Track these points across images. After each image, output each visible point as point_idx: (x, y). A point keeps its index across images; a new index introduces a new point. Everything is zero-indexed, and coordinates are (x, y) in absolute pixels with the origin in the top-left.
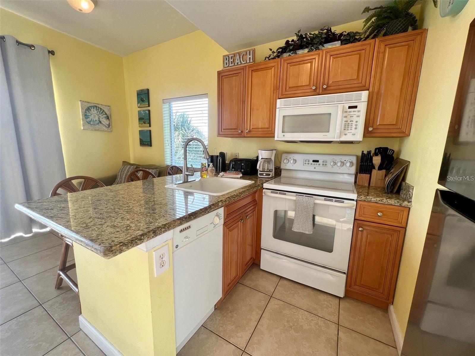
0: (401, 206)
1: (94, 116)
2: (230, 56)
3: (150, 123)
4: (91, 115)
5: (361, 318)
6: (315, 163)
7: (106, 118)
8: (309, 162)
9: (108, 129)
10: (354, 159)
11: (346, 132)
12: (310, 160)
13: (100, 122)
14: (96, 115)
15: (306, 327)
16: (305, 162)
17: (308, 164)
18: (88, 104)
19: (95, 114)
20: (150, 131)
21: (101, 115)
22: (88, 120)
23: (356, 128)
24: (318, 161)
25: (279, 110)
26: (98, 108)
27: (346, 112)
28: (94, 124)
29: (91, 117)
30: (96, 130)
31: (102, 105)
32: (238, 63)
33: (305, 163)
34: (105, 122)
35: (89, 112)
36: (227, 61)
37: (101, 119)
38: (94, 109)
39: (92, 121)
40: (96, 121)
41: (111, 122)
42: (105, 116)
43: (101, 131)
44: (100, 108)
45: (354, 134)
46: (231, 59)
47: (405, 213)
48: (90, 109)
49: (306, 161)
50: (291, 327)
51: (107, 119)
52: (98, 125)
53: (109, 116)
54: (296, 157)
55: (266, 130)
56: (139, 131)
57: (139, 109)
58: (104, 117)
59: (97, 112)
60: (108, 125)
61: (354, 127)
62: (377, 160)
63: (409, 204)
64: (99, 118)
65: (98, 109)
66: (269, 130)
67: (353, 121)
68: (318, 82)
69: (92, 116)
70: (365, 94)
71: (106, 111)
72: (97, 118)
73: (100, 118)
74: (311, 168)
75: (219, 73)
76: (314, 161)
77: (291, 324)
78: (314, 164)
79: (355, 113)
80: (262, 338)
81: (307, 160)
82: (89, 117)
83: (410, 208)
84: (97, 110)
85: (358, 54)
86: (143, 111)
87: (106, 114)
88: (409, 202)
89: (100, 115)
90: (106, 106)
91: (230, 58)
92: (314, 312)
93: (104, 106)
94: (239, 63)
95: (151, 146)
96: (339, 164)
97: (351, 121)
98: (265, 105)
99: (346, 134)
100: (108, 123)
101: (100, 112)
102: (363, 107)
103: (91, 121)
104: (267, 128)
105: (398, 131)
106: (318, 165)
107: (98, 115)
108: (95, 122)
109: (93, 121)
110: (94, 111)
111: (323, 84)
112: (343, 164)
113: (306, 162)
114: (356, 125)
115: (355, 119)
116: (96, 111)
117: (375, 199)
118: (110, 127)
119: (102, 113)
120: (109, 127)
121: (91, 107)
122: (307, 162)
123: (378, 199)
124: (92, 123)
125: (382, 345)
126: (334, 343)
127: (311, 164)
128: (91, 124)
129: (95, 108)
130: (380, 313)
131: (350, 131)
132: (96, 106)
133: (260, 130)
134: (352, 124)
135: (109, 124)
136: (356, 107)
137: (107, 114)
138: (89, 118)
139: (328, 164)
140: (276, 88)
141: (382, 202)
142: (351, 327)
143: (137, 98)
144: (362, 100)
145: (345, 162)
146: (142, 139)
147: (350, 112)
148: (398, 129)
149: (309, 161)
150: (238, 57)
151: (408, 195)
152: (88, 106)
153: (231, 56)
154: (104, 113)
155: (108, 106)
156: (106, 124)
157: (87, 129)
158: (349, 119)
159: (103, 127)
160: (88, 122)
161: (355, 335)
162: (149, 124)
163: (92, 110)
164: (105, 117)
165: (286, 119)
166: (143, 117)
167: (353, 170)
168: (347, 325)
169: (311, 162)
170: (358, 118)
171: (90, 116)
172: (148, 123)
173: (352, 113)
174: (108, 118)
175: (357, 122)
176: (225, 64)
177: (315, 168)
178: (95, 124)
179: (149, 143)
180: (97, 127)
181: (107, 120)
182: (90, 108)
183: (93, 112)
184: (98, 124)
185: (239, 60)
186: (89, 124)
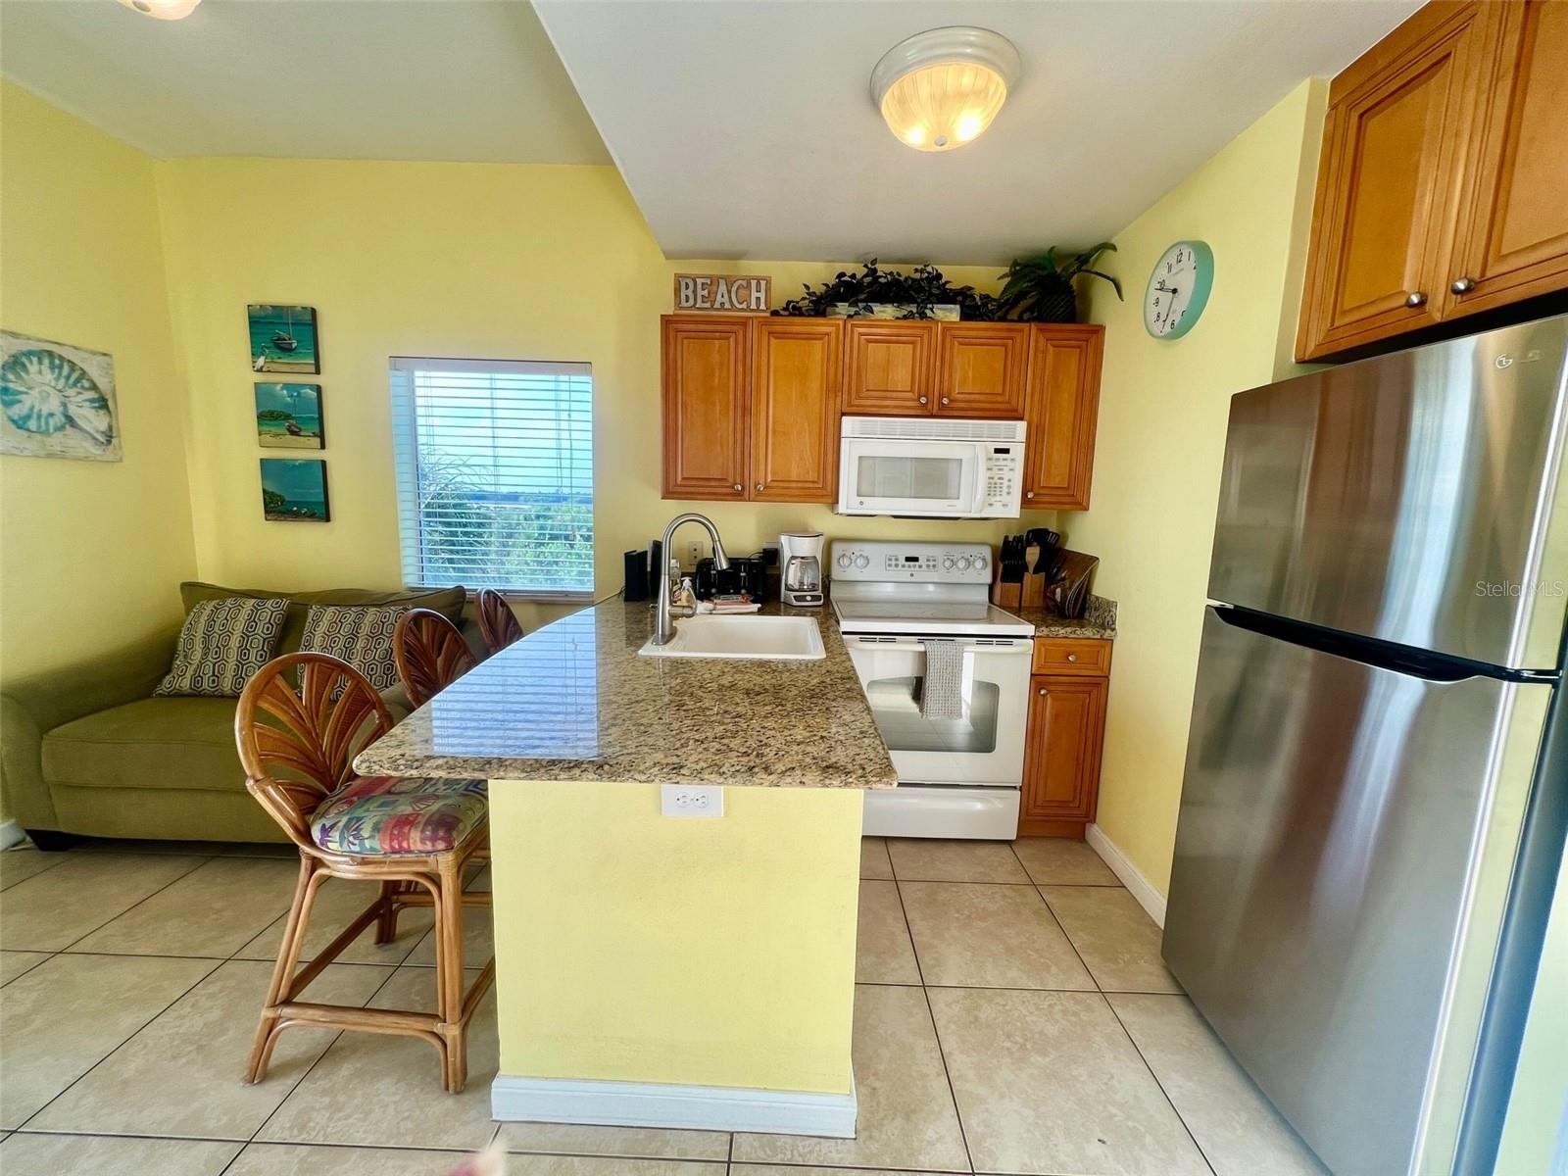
0: (1102, 639)
1: (40, 392)
2: (699, 281)
3: (321, 435)
4: (30, 388)
5: (1059, 863)
6: (912, 563)
7: (97, 405)
8: (898, 562)
9: (104, 450)
10: (987, 553)
11: (992, 500)
12: (900, 557)
13: (70, 420)
14: (52, 392)
15: (991, 907)
16: (888, 562)
17: (897, 565)
18: (11, 340)
19: (47, 389)
20: (324, 463)
21: (75, 390)
22: (17, 411)
23: (1009, 493)
24: (916, 559)
25: (850, 442)
26: (57, 362)
27: (990, 459)
28: (43, 427)
29: (28, 401)
30: (50, 456)
31: (75, 348)
32: (722, 304)
33: (890, 565)
34: (93, 420)
35: (18, 376)
36: (690, 292)
37: (73, 410)
38: (40, 362)
39: (35, 416)
40: (51, 415)
41: (117, 419)
42: (92, 395)
43: (76, 459)
44: (69, 361)
45: (1005, 505)
46: (703, 289)
47: (1108, 650)
48: (24, 366)
49: (890, 560)
50: (969, 917)
51: (100, 408)
52: (59, 434)
53: (109, 397)
54: (868, 549)
55: (811, 485)
56: (261, 460)
57: (260, 378)
58: (86, 400)
59: (57, 379)
60: (103, 433)
61: (1005, 490)
62: (1033, 554)
63: (1113, 633)
64: (65, 405)
65: (61, 367)
66: (816, 486)
67: (1002, 479)
68: (931, 390)
69: (35, 393)
70: (1021, 427)
71: (94, 373)
72: (54, 404)
73: (69, 405)
74: (904, 574)
75: (667, 321)
76: (908, 559)
77: (966, 912)
78: (909, 567)
79: (1005, 463)
80: (937, 952)
81: (893, 558)
82: (19, 397)
83: (1112, 640)
84: (57, 371)
85: (1002, 345)
86: (286, 386)
87: (94, 387)
88: (1113, 630)
89: (71, 392)
90: (94, 353)
91: (699, 286)
92: (986, 880)
93: (86, 351)
94: (727, 306)
95: (327, 518)
96: (961, 564)
97: (1000, 478)
98: (806, 424)
99: (991, 505)
100: (104, 427)
101: (68, 378)
102: (1018, 452)
103: (28, 417)
104: (813, 482)
105: (1070, 500)
106: (917, 568)
107: (60, 391)
108: (47, 423)
109: (39, 417)
110: (40, 375)
111: (941, 397)
112: (969, 564)
113: (891, 562)
114: (1009, 487)
115: (1006, 474)
116: (49, 371)
117: (1063, 631)
118: (113, 441)
119: (77, 381)
120: (109, 442)
121: (29, 354)
122: (894, 562)
123: (1069, 630)
124: (32, 424)
125: (1107, 890)
126: (1046, 913)
127: (903, 566)
128: (28, 430)
129: (46, 361)
130: (1076, 846)
131: (998, 498)
132: (50, 354)
133: (794, 485)
134: (1001, 484)
135: (110, 428)
136: (1007, 451)
137: (100, 386)
138: (20, 401)
139: (939, 564)
140: (832, 388)
141: (1075, 636)
142: (1052, 882)
143: (251, 333)
144: (1018, 439)
145: (972, 559)
146: (278, 492)
147: (998, 459)
148: (1070, 496)
149: (897, 560)
150: (723, 288)
151: (1108, 618)
152: (14, 351)
153: (703, 280)
154: (86, 384)
155: (105, 355)
156: (97, 431)
157: (15, 451)
158: (995, 473)
159: (85, 444)
160: (13, 421)
161: (1066, 890)
162: (318, 440)
163: (33, 368)
164: (92, 401)
165: (865, 463)
166: (286, 411)
167: (986, 577)
168: (1046, 881)
169: (902, 561)
170: (1012, 473)
171: (26, 393)
172: (315, 435)
173: (1002, 463)
174: (102, 403)
175: (1009, 480)
176: (683, 297)
177: (912, 575)
178: (48, 430)
179: (321, 510)
180: (56, 441)
181: (101, 412)
182: (24, 360)
183: (38, 378)
184: (62, 428)
185: (726, 296)
186: (20, 427)
